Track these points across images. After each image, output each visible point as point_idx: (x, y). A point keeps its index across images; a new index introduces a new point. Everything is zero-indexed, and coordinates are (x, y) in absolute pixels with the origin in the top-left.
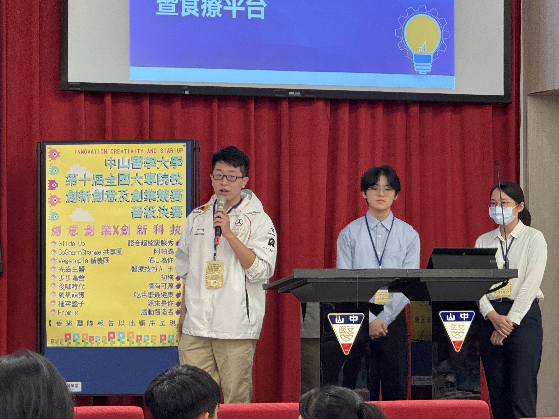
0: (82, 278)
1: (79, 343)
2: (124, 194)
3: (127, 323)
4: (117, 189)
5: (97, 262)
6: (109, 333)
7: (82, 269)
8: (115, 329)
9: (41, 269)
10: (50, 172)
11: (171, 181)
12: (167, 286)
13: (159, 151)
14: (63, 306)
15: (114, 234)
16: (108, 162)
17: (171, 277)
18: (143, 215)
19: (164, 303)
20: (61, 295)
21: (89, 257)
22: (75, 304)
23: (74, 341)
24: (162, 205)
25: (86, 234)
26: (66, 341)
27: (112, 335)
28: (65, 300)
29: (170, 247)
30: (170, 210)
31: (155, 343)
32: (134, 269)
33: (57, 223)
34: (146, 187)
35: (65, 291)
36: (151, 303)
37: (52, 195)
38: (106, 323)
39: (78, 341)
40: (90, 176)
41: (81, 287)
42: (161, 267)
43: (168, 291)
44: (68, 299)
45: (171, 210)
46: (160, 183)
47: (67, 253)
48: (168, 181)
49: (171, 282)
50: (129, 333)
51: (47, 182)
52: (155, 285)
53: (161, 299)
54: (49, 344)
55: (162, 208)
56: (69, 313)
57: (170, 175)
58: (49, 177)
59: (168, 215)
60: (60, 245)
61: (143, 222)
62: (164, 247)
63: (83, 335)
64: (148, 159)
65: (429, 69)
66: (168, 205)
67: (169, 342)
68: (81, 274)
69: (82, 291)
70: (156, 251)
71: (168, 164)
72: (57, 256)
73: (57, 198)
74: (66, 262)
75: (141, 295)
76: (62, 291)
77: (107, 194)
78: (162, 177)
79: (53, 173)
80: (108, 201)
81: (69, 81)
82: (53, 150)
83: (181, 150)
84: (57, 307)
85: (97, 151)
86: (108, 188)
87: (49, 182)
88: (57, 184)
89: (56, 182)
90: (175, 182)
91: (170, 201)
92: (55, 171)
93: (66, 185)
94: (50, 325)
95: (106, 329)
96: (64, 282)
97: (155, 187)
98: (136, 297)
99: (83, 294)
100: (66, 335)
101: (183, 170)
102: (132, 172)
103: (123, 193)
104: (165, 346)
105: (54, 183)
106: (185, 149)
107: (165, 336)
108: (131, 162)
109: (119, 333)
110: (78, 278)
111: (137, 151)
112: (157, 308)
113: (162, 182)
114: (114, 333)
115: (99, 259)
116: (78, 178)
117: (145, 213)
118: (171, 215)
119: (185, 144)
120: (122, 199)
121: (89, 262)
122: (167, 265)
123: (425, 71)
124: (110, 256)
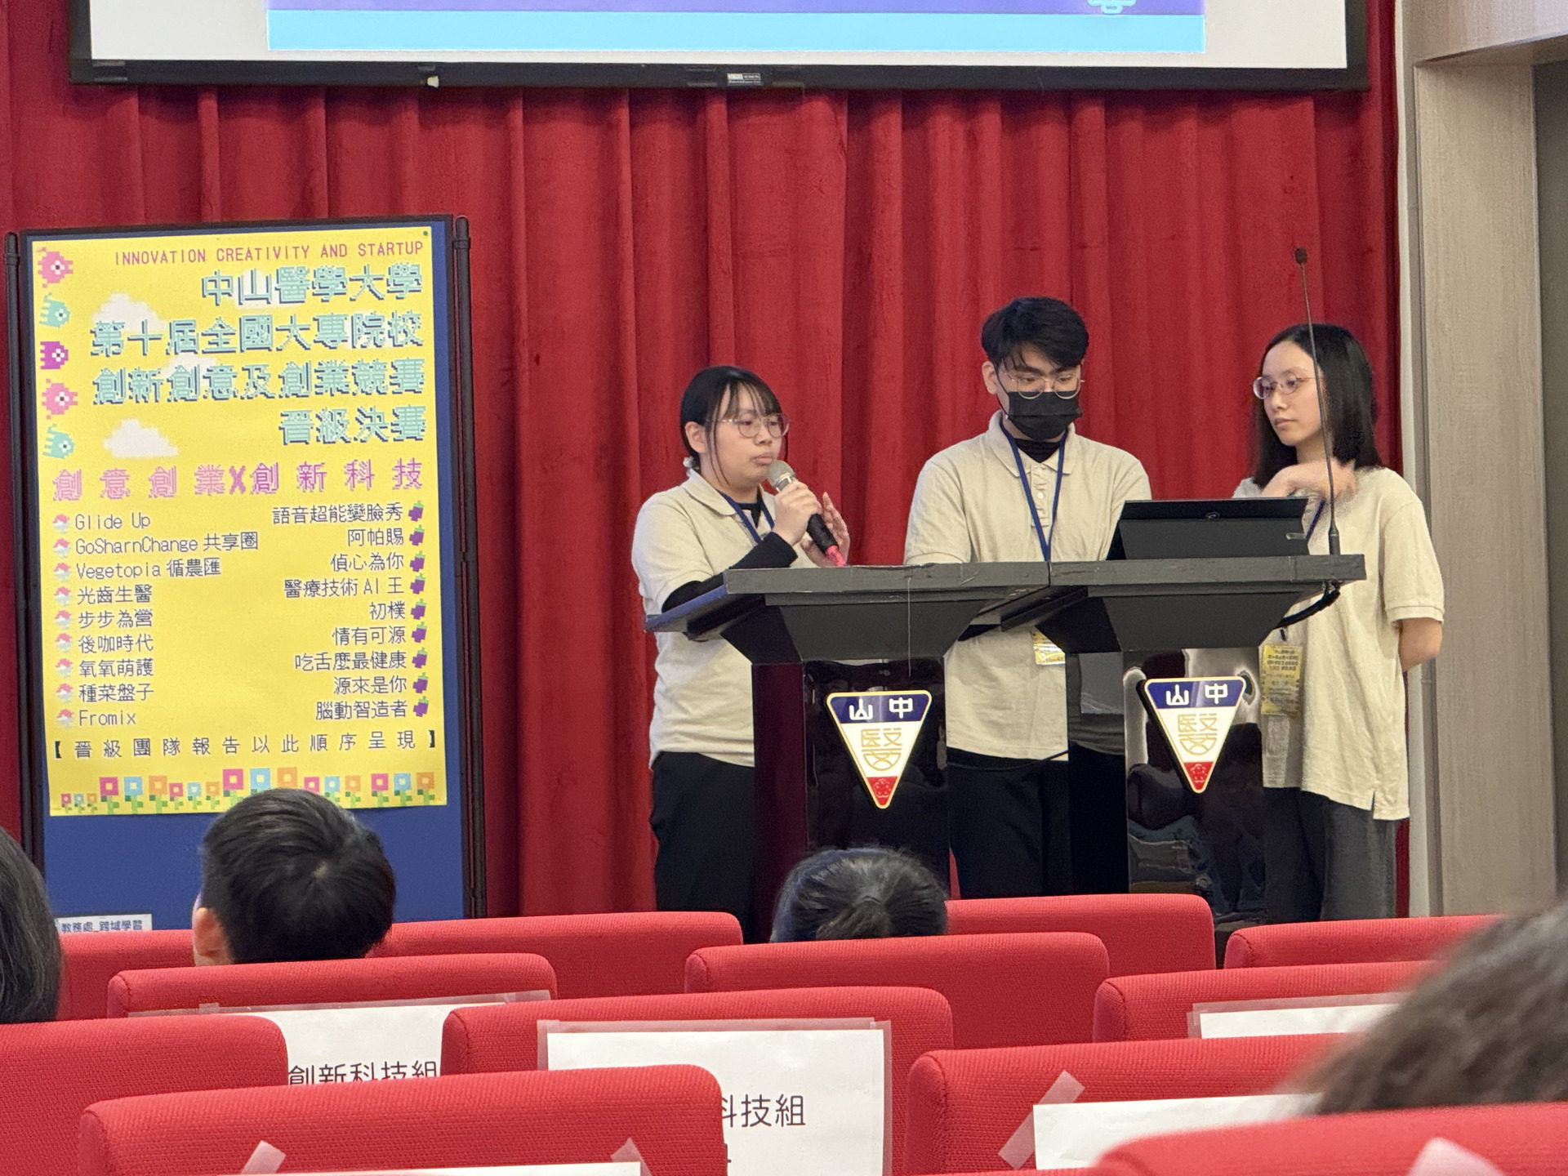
0: (144, 618)
1: (141, 805)
2: (259, 378)
3: (276, 744)
4: (237, 361)
5: (185, 571)
6: (227, 773)
7: (143, 594)
8: (242, 760)
9: (27, 597)
10: (45, 319)
11: (390, 337)
12: (388, 636)
13: (353, 251)
14: (92, 699)
15: (232, 491)
16: (211, 286)
17: (399, 608)
18: (314, 433)
19: (380, 683)
20: (86, 669)
21: (163, 560)
22: (126, 693)
23: (128, 799)
24: (366, 403)
25: (154, 494)
26: (104, 799)
27: (233, 779)
28: (99, 682)
29: (393, 525)
30: (389, 419)
31: (359, 800)
32: (292, 589)
33: (71, 464)
34: (319, 354)
35: (98, 656)
36: (344, 684)
37: (53, 385)
38: (216, 746)
39: (139, 799)
40: (158, 327)
41: (143, 644)
42: (368, 583)
43: (390, 649)
44: (109, 680)
45: (394, 419)
46: (359, 343)
47: (100, 549)
48: (381, 337)
49: (399, 622)
50: (282, 772)
51: (38, 348)
52: (352, 633)
53: (370, 673)
54: (56, 810)
55: (368, 412)
56: (111, 719)
57: (389, 318)
58: (42, 333)
59: (385, 433)
60: (80, 525)
61: (313, 454)
62: (374, 525)
63: (153, 780)
64: (324, 274)
66: (385, 405)
67: (397, 793)
68: (143, 606)
69: (144, 655)
70: (355, 536)
71: (380, 287)
72: (72, 558)
73: (66, 391)
74: (98, 573)
75: (314, 663)
76: (89, 657)
77: (209, 378)
78: (364, 324)
79: (53, 323)
80: (214, 397)
81: (95, 56)
82: (54, 256)
83: (417, 246)
84: (76, 703)
85: (178, 256)
86: (212, 361)
87: (43, 347)
88: (66, 352)
89: (62, 348)
90: (401, 338)
91: (389, 392)
92: (59, 313)
93: (92, 354)
94: (58, 756)
95: (218, 761)
96: (95, 632)
97: (345, 355)
98: (300, 668)
99: (147, 664)
100: (104, 781)
101: (422, 305)
102: (281, 314)
103: (257, 373)
104: (386, 805)
105: (58, 351)
106: (428, 242)
107: (385, 777)
108: (274, 284)
109: (255, 773)
111: (291, 252)
112: (362, 697)
113: (364, 339)
114: (239, 773)
115: (194, 563)
116: (126, 332)
117: (318, 430)
118: (392, 431)
119: (429, 229)
120: (253, 390)
121: (165, 572)
122: (384, 576)
123: (1119, 4)
124: (223, 555)
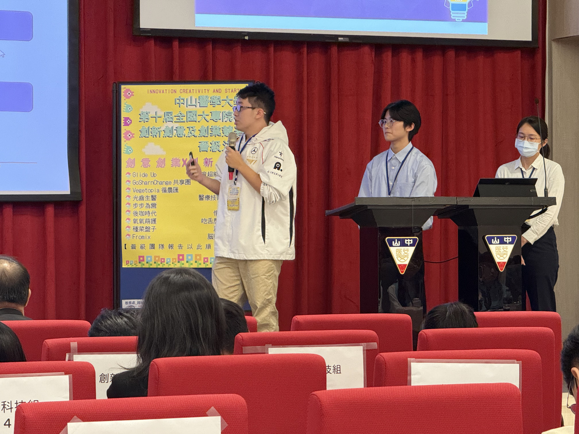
0: (154, 205)
1: (151, 265)
3: (195, 247)
4: (186, 125)
5: (167, 191)
6: (179, 255)
7: (154, 198)
8: (185, 251)
9: (117, 198)
10: (125, 110)
13: (223, 91)
14: (137, 231)
15: (183, 166)
16: (178, 101)
18: (209, 149)
20: (135, 221)
21: (160, 187)
22: (148, 229)
23: (147, 263)
24: (226, 140)
25: (158, 166)
26: (140, 263)
27: (181, 257)
28: (139, 225)
32: (201, 198)
33: (132, 156)
34: (211, 124)
35: (139, 217)
37: (127, 131)
38: (176, 247)
39: (151, 263)
40: (161, 113)
41: (153, 214)
44: (142, 225)
46: (225, 120)
47: (140, 183)
48: (231, 118)
50: (196, 255)
51: (122, 119)
54: (124, 266)
55: (226, 142)
56: (142, 237)
58: (124, 114)
61: (209, 155)
63: (155, 257)
64: (214, 98)
65: (464, 17)
68: (154, 202)
69: (154, 217)
71: (232, 103)
72: (131, 186)
73: (131, 133)
74: (140, 191)
75: (208, 221)
76: (136, 218)
77: (176, 130)
78: (226, 114)
79: (127, 111)
80: (178, 136)
81: (141, 27)
82: (128, 90)
84: (132, 232)
85: (168, 91)
86: (177, 125)
87: (124, 119)
88: (131, 121)
89: (130, 119)
92: (129, 108)
93: (139, 121)
94: (125, 248)
95: (177, 251)
96: (138, 209)
97: (220, 124)
98: (203, 223)
99: (155, 220)
100: (140, 257)
102: (200, 110)
103: (191, 129)
105: (129, 120)
108: (198, 101)
109: (188, 255)
110: (151, 206)
111: (204, 91)
114: (183, 255)
115: (170, 189)
116: (150, 115)
117: (211, 147)
120: (190, 134)
121: (161, 191)
123: (461, 19)
124: (179, 186)
